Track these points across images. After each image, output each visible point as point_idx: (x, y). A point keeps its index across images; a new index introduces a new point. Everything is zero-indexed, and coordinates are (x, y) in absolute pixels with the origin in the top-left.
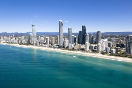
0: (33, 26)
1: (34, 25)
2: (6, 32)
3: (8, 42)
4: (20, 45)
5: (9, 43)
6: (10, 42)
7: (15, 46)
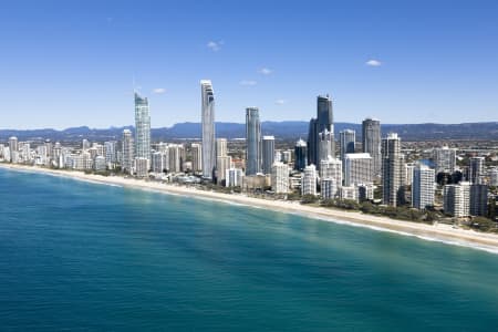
0: (138, 101)
1: (143, 97)
2: (85, 127)
3: (54, 163)
4: (87, 176)
5: (57, 168)
6: (61, 165)
7: (76, 178)
